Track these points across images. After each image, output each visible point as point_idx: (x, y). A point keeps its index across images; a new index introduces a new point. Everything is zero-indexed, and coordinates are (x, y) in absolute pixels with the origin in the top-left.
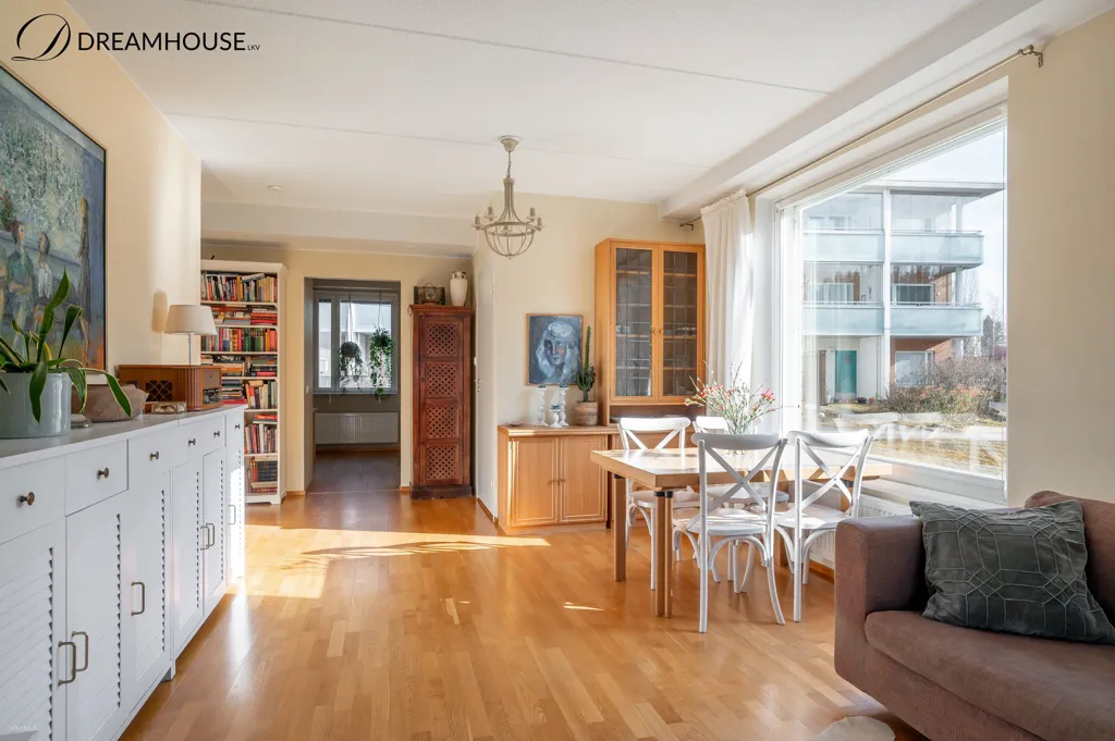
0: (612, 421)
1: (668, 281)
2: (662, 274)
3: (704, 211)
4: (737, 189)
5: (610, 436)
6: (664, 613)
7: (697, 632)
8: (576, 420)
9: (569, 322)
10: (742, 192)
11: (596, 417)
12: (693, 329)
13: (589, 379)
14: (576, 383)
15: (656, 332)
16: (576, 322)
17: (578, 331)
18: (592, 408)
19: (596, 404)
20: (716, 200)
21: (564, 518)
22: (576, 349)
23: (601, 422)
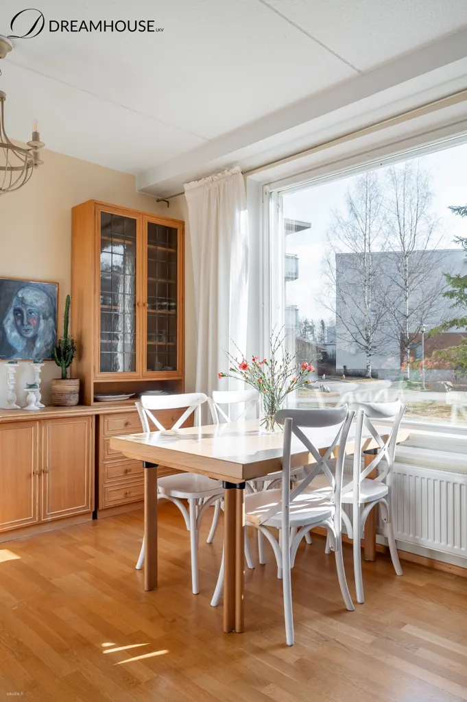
0: (96, 400)
1: (150, 254)
2: (146, 246)
3: (186, 187)
4: (230, 166)
5: (97, 417)
6: (234, 629)
7: (284, 646)
8: (53, 400)
9: (44, 290)
10: (237, 169)
11: (77, 395)
12: (173, 304)
13: (69, 354)
14: (52, 358)
15: (141, 304)
16: (50, 290)
17: (53, 300)
18: (72, 386)
19: (77, 382)
20: (206, 175)
21: (45, 516)
22: (51, 319)
23: (82, 402)
